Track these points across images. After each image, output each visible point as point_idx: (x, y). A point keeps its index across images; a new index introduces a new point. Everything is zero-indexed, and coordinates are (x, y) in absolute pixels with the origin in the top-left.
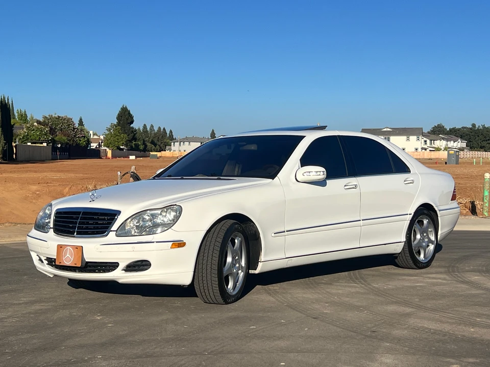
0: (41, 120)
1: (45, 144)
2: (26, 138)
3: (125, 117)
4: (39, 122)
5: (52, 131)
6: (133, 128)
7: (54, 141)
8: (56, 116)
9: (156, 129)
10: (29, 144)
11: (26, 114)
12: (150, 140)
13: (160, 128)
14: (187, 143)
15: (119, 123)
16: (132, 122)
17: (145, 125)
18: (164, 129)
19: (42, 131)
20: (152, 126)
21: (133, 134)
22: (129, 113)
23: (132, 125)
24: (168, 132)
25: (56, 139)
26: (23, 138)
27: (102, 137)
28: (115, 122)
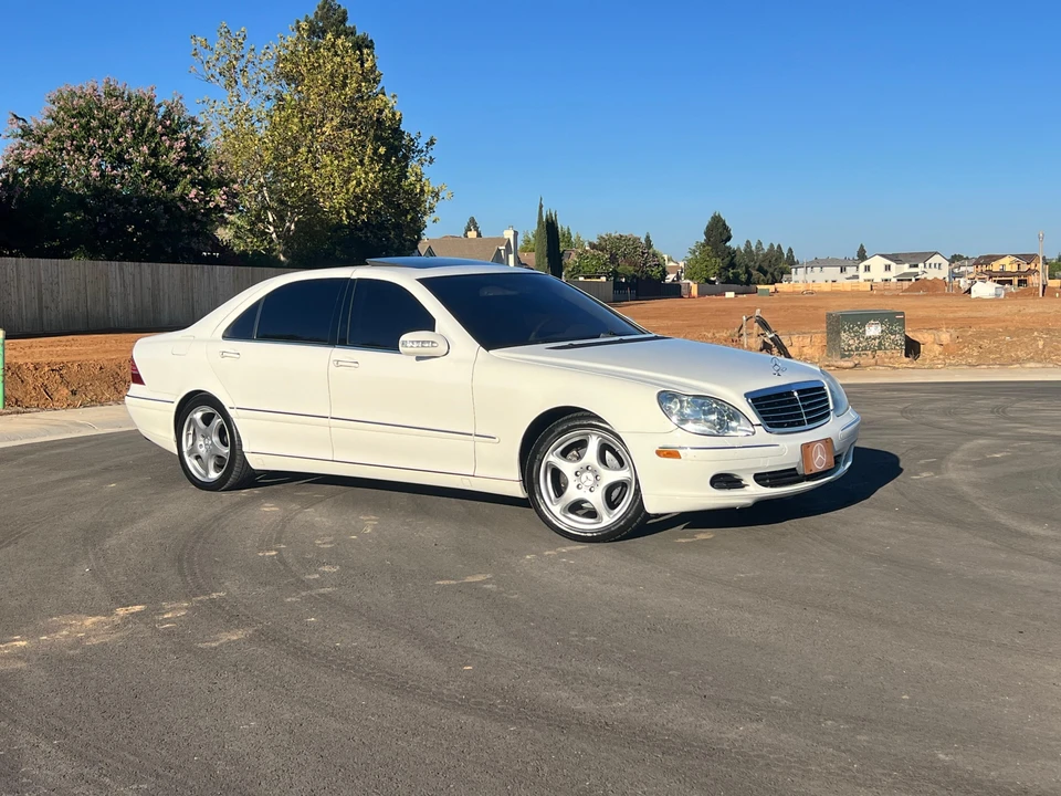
0: (596, 241)
1: (604, 279)
2: (577, 271)
3: (718, 231)
4: (593, 246)
5: (613, 259)
6: (729, 248)
7: (615, 274)
8: (617, 234)
9: (766, 247)
10: (581, 279)
11: (569, 233)
12: (757, 264)
13: (772, 245)
14: (817, 269)
15: (708, 241)
16: (729, 238)
17: (748, 242)
18: (779, 247)
19: (599, 259)
20: (760, 243)
21: (729, 258)
22: (724, 224)
23: (728, 244)
24: (785, 252)
25: (619, 270)
26: (573, 270)
27: (682, 264)
28: (702, 239)
